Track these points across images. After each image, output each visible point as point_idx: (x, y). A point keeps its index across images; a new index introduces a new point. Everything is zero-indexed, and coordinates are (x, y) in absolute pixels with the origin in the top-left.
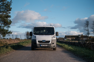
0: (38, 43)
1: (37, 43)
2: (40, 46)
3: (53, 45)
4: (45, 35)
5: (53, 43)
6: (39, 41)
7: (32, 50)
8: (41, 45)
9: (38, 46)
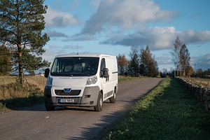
0: (54, 94)
1: (53, 96)
2: (59, 103)
3: (89, 100)
4: (74, 75)
5: (89, 96)
6: (57, 92)
7: (48, 110)
8: (62, 101)
9: (54, 101)
